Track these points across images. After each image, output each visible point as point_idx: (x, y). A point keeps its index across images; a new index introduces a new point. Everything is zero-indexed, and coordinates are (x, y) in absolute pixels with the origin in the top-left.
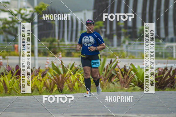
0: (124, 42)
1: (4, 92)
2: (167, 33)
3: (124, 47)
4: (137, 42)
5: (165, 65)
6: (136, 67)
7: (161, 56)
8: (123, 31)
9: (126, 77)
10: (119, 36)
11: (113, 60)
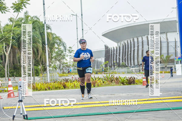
0: (116, 68)
1: (74, 87)
2: (131, 65)
3: (116, 70)
4: (121, 68)
5: (131, 76)
6: (121, 77)
7: (129, 73)
8: (115, 64)
9: (117, 80)
10: (114, 66)
11: (113, 75)
